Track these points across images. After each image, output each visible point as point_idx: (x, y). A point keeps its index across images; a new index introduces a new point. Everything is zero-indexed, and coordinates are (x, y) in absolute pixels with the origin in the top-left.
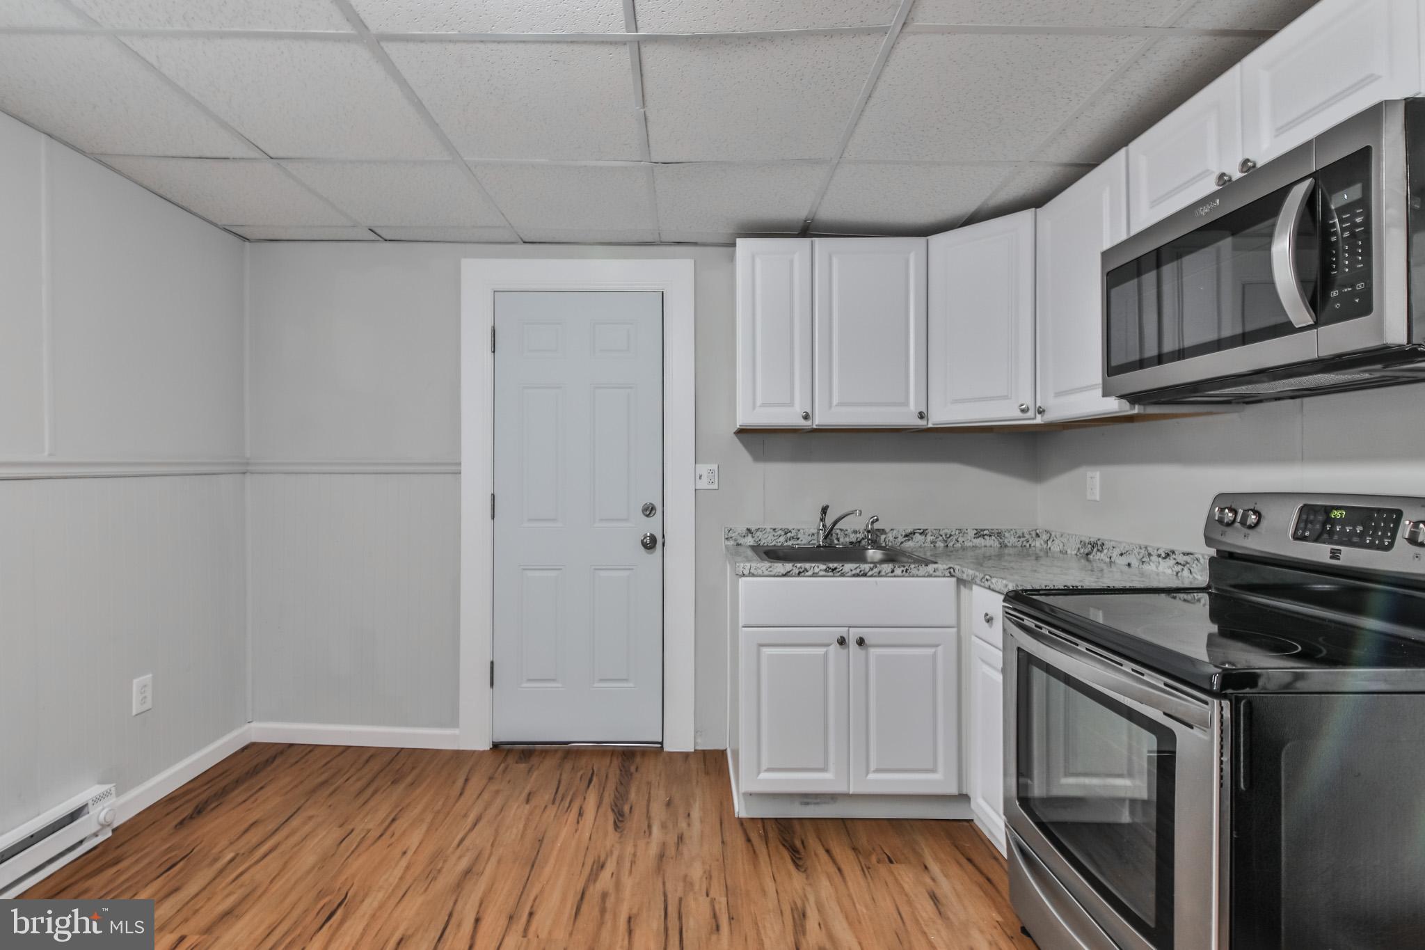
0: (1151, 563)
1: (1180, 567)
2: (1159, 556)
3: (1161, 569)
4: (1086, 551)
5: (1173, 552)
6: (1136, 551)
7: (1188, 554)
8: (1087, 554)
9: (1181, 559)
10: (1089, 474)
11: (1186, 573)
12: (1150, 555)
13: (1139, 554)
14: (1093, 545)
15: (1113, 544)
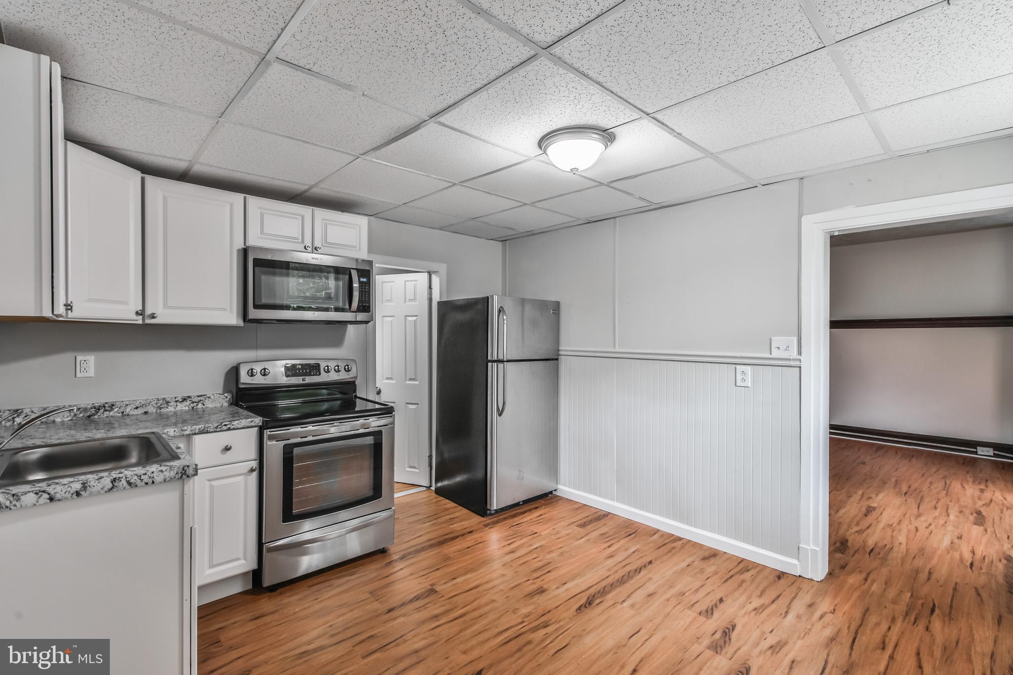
0: (169, 407)
1: (195, 404)
2: (177, 401)
3: (178, 408)
4: (88, 414)
5: (189, 397)
6: (153, 403)
7: (201, 396)
8: (89, 417)
9: (196, 399)
10: (80, 358)
11: (200, 406)
12: (168, 402)
13: (156, 404)
14: (98, 409)
15: (127, 403)
